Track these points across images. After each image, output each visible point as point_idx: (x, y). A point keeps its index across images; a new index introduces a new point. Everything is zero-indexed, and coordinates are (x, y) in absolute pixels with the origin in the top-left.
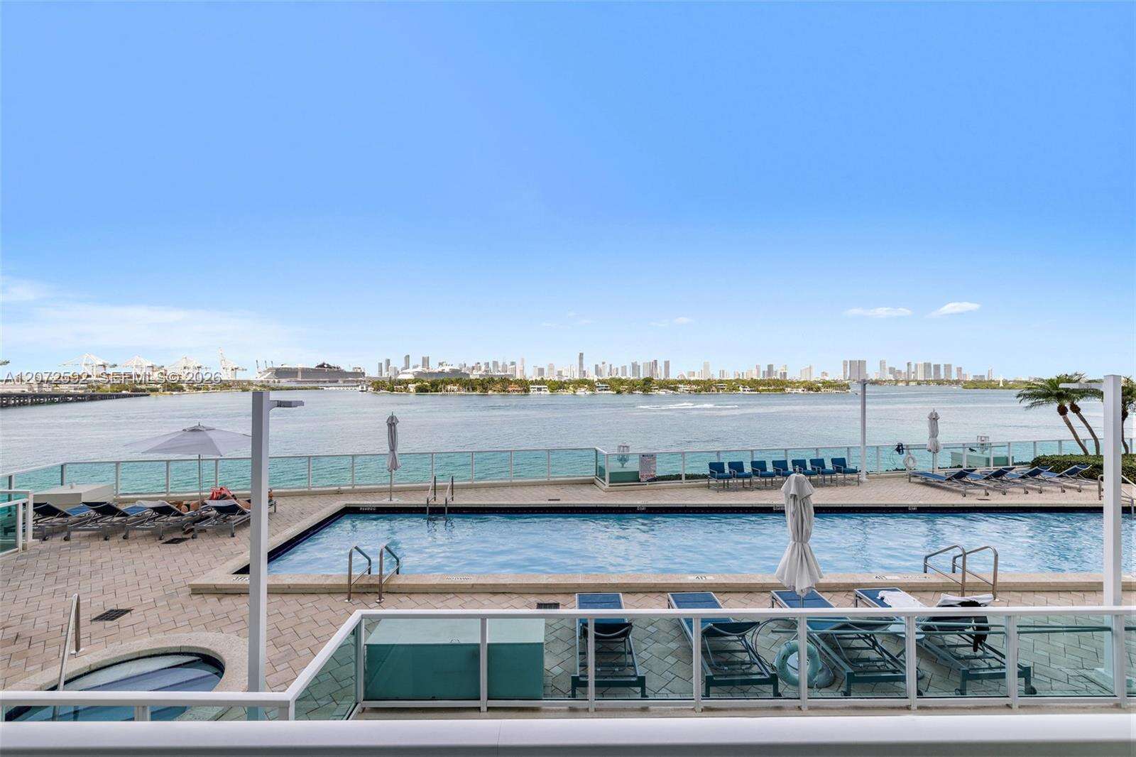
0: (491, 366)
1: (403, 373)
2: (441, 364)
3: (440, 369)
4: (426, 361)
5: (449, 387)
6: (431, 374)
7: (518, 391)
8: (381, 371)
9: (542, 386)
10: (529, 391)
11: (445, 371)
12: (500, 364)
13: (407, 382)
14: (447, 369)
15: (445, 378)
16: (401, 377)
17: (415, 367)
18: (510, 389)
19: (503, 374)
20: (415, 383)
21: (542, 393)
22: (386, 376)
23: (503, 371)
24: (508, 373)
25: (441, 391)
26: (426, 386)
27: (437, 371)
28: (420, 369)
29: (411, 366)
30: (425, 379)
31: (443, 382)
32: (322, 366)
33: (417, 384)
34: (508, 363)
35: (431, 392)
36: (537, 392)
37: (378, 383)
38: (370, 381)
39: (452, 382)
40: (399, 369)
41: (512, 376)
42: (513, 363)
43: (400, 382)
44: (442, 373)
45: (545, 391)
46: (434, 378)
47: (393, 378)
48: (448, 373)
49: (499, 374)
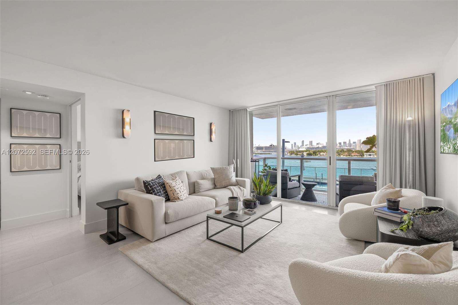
0: (342, 144)
1: (302, 148)
2: (317, 144)
3: (317, 146)
4: (311, 143)
5: (321, 154)
6: (313, 148)
7: (357, 156)
8: (292, 147)
9: (372, 154)
10: (363, 155)
11: (320, 147)
12: (348, 143)
13: (303, 152)
14: (320, 146)
15: (320, 150)
16: (300, 149)
17: (306, 145)
18: (353, 155)
19: (349, 148)
20: (306, 152)
21: (372, 157)
22: (294, 149)
23: (349, 147)
24: (352, 147)
25: (318, 155)
26: (311, 153)
27: (316, 147)
28: (308, 146)
29: (305, 145)
30: (310, 150)
31: (318, 151)
32: (271, 146)
33: (307, 152)
34: (352, 142)
35: (314, 155)
36: (368, 157)
37: (291, 152)
38: (288, 151)
39: (323, 151)
40: (300, 146)
41: (354, 149)
42: (354, 143)
43: (300, 152)
44: (318, 148)
45: (374, 156)
46: (314, 150)
47: (297, 150)
48: (321, 148)
49: (347, 148)
